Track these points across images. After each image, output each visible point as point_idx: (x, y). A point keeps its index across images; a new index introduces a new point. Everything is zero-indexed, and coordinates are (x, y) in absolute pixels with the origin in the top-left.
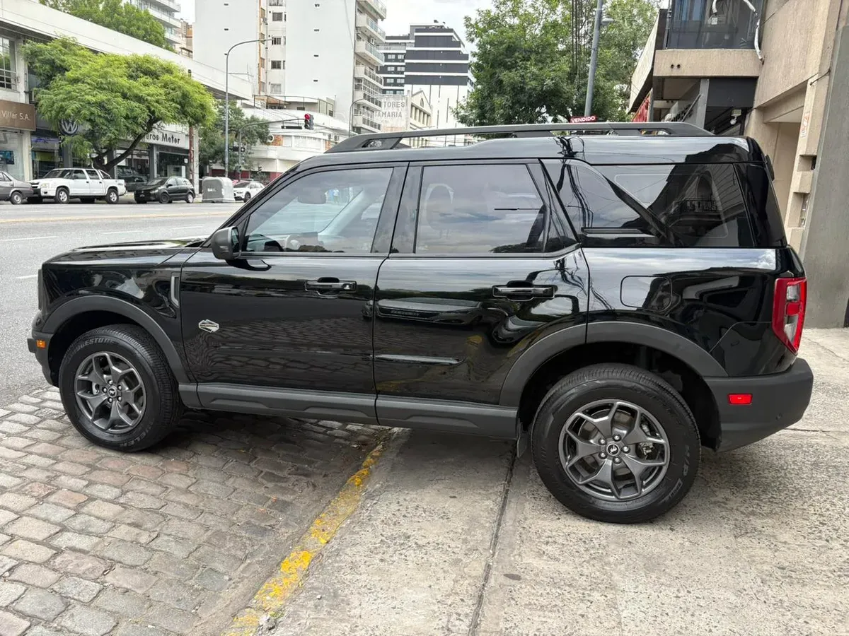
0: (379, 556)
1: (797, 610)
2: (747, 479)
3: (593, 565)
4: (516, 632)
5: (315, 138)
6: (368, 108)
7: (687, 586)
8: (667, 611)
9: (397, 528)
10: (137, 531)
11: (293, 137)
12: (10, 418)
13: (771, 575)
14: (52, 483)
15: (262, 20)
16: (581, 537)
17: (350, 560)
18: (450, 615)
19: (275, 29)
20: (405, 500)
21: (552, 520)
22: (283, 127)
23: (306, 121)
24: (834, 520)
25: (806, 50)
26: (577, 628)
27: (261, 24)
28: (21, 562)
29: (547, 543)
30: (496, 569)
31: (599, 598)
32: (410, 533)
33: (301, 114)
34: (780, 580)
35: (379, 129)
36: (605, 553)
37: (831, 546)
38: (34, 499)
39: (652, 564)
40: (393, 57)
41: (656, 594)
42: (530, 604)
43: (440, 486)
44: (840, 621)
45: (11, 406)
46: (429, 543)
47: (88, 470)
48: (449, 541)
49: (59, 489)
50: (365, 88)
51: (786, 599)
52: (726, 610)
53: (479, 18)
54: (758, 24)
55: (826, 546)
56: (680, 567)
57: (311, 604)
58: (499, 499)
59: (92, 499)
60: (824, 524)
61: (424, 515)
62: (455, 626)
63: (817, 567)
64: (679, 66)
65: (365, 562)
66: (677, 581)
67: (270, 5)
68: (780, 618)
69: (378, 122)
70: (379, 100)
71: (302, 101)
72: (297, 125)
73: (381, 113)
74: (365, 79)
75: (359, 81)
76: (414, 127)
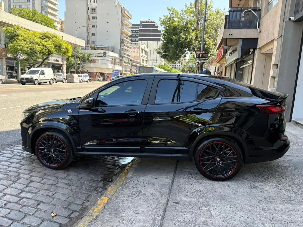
0: (131, 198)
1: (270, 211)
2: (255, 171)
3: (203, 199)
4: (177, 219)
5: (107, 60)
6: (126, 49)
7: (234, 204)
8: (227, 212)
9: (137, 189)
10: (48, 191)
11: (99, 60)
12: (2, 155)
13: (261, 200)
14: (18, 176)
15: (88, 19)
16: (199, 190)
17: (121, 199)
18: (155, 215)
19: (93, 22)
20: (140, 180)
21: (189, 185)
22: (96, 56)
23: (104, 54)
24: (283, 183)
25: (274, 28)
26: (197, 218)
27: (88, 20)
28: (8, 202)
29: (188, 192)
30: (171, 200)
31: (205, 209)
32: (141, 190)
33: (102, 51)
34: (264, 202)
35: (130, 56)
36: (207, 195)
37: (282, 191)
38: (12, 182)
39: (222, 198)
40: (135, 32)
41: (223, 207)
42: (182, 211)
43: (152, 175)
44: (283, 214)
45: (2, 151)
46: (148, 193)
47: (30, 172)
48: (155, 192)
49: (20, 178)
50: (125, 42)
51: (266, 208)
52: (246, 211)
53: (164, 18)
54: (258, 20)
55: (280, 191)
56: (231, 199)
57: (108, 213)
58: (172, 179)
59: (32, 181)
60: (279, 185)
61: (146, 184)
62: (157, 218)
63: (276, 198)
64: (232, 34)
65: (126, 200)
66: (230, 203)
67: (91, 14)
68: (264, 214)
69: (129, 54)
70: (130, 46)
71: (103, 47)
72: (101, 55)
73: (130, 51)
74: (125, 39)
75: (123, 40)
76: (142, 56)
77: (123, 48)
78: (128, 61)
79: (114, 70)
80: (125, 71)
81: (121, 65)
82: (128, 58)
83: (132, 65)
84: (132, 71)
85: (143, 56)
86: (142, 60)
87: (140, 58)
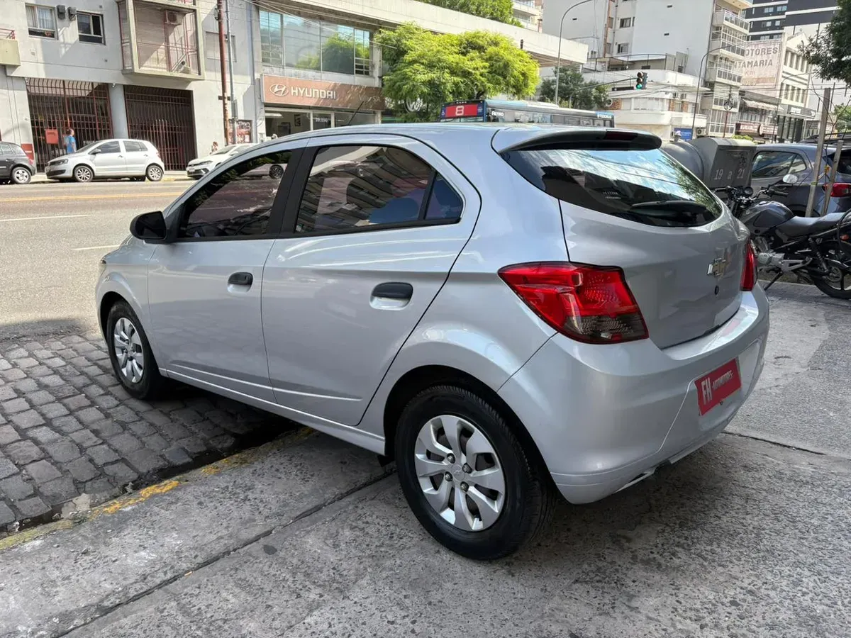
5: (657, 99)
6: (726, 59)
11: (633, 100)
22: (613, 89)
23: (638, 80)
33: (634, 73)
35: (739, 81)
50: (724, 36)
69: (739, 74)
70: (742, 47)
71: (646, 59)
72: (629, 86)
73: (746, 63)
74: (725, 26)
75: (718, 28)
76: (787, 76)
77: (715, 57)
78: (730, 95)
79: (676, 129)
80: (717, 131)
81: (703, 111)
82: (731, 86)
83: (744, 109)
84: (741, 127)
85: (789, 76)
86: (787, 90)
87: (780, 83)
